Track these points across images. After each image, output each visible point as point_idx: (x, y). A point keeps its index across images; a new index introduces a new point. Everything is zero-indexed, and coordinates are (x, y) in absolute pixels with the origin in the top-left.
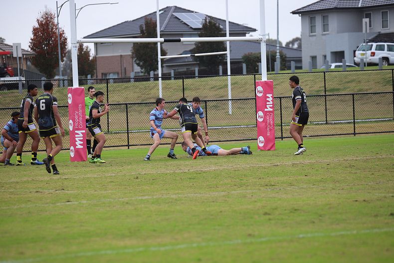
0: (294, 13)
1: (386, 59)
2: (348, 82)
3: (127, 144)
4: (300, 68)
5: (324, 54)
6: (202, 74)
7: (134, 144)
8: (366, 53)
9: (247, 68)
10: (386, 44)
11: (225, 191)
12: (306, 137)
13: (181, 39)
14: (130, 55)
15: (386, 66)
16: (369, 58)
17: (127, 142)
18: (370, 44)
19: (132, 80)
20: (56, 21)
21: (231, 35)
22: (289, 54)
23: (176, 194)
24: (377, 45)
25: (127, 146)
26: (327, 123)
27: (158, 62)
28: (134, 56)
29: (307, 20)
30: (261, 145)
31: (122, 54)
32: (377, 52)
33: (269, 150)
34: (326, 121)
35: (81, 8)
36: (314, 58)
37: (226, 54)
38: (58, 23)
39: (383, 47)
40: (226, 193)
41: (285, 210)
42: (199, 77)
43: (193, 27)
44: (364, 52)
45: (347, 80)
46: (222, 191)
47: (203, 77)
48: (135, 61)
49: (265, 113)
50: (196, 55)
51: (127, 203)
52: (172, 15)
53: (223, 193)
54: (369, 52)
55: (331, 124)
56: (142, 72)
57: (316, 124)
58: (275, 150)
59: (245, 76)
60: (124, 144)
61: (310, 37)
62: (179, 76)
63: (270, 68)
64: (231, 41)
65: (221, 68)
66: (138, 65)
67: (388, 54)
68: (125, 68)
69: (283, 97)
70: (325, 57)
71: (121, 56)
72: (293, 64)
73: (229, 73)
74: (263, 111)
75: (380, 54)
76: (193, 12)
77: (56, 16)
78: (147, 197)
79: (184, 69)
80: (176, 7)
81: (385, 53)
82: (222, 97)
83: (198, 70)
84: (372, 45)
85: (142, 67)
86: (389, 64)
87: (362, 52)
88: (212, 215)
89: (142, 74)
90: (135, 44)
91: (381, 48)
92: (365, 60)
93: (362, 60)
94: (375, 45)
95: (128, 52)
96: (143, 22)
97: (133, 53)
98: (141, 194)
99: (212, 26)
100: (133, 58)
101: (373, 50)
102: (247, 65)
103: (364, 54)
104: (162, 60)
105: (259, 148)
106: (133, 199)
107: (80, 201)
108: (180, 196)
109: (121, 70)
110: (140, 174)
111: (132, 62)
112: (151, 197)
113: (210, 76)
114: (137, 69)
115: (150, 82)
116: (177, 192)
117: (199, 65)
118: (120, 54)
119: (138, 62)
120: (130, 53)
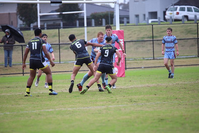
1: (186, 17)
2: (162, 32)
3: (22, 72)
5: (144, 13)
7: (27, 72)
8: (173, 13)
10: (186, 7)
11: (104, 106)
12: (141, 68)
13: (62, 1)
15: (186, 21)
16: (175, 16)
17: (22, 71)
18: (176, 6)
24: (180, 8)
25: (22, 73)
26: (154, 59)
28: (18, 13)
31: (11, 12)
32: (180, 12)
33: (121, 77)
34: (154, 57)
36: (137, 16)
37: (83, 13)
39: (184, 9)
40: (105, 107)
42: (64, 28)
44: (172, 12)
45: (162, 31)
46: (102, 106)
48: (19, 17)
51: (39, 114)
53: (103, 107)
54: (175, 12)
55: (157, 59)
56: (23, 24)
57: (147, 60)
58: (125, 77)
60: (20, 72)
61: (135, 3)
63: (110, 22)
65: (77, 22)
66: (21, 19)
67: (188, 13)
68: (12, 22)
69: (127, 42)
70: (144, 15)
71: (9, 14)
72: (125, 20)
75: (182, 14)
78: (51, 110)
79: (51, 23)
81: (186, 13)
83: (63, 23)
84: (177, 8)
85: (23, 21)
86: (188, 20)
87: (170, 12)
88: (104, 123)
89: (23, 26)
91: (183, 9)
92: (173, 17)
93: (171, 17)
94: (179, 7)
97: (17, 12)
98: (46, 108)
100: (17, 15)
101: (178, 11)
103: (171, 14)
106: (42, 111)
107: (4, 113)
108: (74, 109)
109: (9, 23)
110: (39, 93)
111: (17, 17)
112: (53, 110)
113: (71, 28)
114: (20, 22)
115: (31, 31)
116: (70, 106)
117: (62, 20)
118: (8, 12)
119: (21, 17)
120: (15, 12)
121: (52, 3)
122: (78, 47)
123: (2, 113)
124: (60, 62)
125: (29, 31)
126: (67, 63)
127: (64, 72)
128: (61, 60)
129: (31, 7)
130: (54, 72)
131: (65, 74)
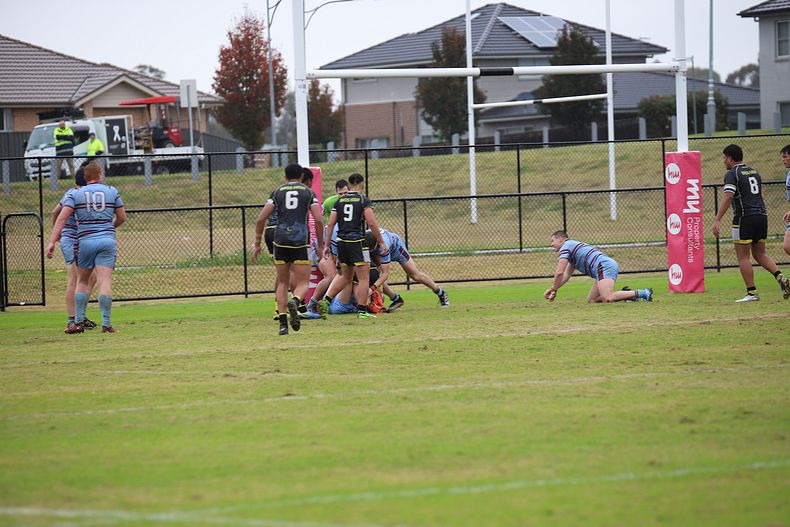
0: (744, 14)
3: (404, 280)
4: (757, 126)
6: (557, 140)
9: (648, 126)
11: (602, 375)
13: (514, 68)
14: (411, 102)
19: (416, 152)
20: (265, 36)
21: (615, 60)
22: (733, 98)
23: (502, 380)
25: (404, 284)
27: (466, 115)
28: (421, 103)
29: (772, 29)
30: (676, 282)
31: (397, 100)
33: (692, 292)
35: (316, 9)
36: (785, 106)
37: (605, 99)
38: (270, 40)
40: (604, 378)
41: (725, 413)
42: (551, 145)
43: (539, 46)
46: (597, 375)
47: (557, 145)
48: (424, 112)
49: (685, 218)
50: (545, 101)
51: (405, 398)
52: (498, 21)
53: (598, 378)
56: (436, 136)
58: (703, 292)
59: (644, 143)
60: (399, 281)
61: (778, 65)
62: (510, 143)
63: (696, 126)
64: (615, 73)
65: (594, 126)
66: (428, 121)
68: (402, 129)
71: (394, 103)
72: (741, 118)
73: (611, 137)
74: (680, 214)
76: (539, 15)
77: (266, 24)
78: (444, 386)
79: (520, 130)
80: (505, 4)
82: (597, 185)
83: (549, 131)
85: (435, 126)
88: (575, 423)
89: (437, 140)
90: (422, 80)
95: (409, 96)
96: (438, 37)
97: (418, 98)
98: (433, 381)
99: (578, 44)
100: (417, 107)
102: (647, 121)
104: (476, 111)
105: (672, 287)
106: (417, 389)
107: (311, 395)
108: (510, 384)
109: (395, 132)
110: (430, 340)
111: (417, 115)
112: (452, 387)
113: (573, 144)
114: (427, 130)
115: (452, 156)
116: (504, 376)
117: (551, 122)
118: (391, 101)
119: (427, 116)
120: (413, 99)
121: (483, 73)
122: (288, 206)
123: (304, 395)
124: (521, 248)
125: (449, 156)
126: (541, 251)
127: (528, 278)
128: (524, 243)
130: (501, 279)
131: (532, 283)
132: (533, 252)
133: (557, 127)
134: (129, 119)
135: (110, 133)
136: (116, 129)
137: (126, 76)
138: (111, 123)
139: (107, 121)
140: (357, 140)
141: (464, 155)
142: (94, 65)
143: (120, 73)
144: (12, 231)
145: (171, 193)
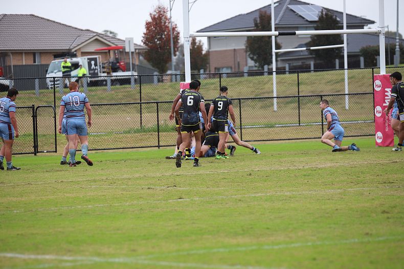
6: (318, 68)
9: (365, 62)
11: (341, 188)
13: (296, 32)
14: (243, 49)
19: (246, 74)
20: (168, 15)
21: (348, 27)
23: (290, 191)
27: (271, 55)
28: (248, 49)
30: (379, 141)
31: (236, 48)
33: (387, 146)
37: (343, 47)
38: (171, 17)
40: (342, 190)
43: (309, 20)
47: (318, 71)
48: (249, 54)
50: (312, 48)
51: (240, 200)
52: (288, 8)
53: (339, 190)
56: (256, 66)
59: (361, 70)
62: (294, 70)
63: (389, 61)
64: (348, 34)
65: (337, 61)
66: (252, 59)
68: (239, 63)
71: (235, 50)
73: (346, 66)
74: (381, 106)
76: (309, 4)
77: (169, 9)
78: (260, 194)
79: (299, 63)
82: (338, 91)
83: (314, 64)
85: (256, 61)
88: (327, 213)
89: (256, 69)
90: (249, 37)
95: (242, 46)
96: (257, 15)
97: (247, 47)
98: (255, 191)
99: (329, 19)
100: (246, 52)
102: (364, 59)
104: (276, 53)
105: (377, 144)
106: (246, 196)
107: (192, 198)
108: (294, 193)
109: (235, 64)
110: (253, 171)
111: (246, 56)
112: (264, 194)
113: (326, 70)
114: (251, 63)
115: (264, 76)
116: (291, 189)
117: (315, 59)
118: (233, 48)
119: (251, 56)
120: (244, 47)
121: (280, 34)
122: (189, 104)
123: (188, 198)
124: (299, 124)
125: (262, 76)
126: (310, 125)
127: (304, 139)
128: (301, 121)
129: (267, 39)
130: (289, 139)
131: (305, 142)
132: (306, 125)
133: (318, 62)
134: (99, 57)
135: (90, 65)
136: (93, 62)
137: (98, 36)
138: (90, 60)
139: (88, 59)
140: (215, 68)
141: (270, 76)
142: (82, 30)
143: (95, 34)
144: (40, 115)
145: (120, 95)
